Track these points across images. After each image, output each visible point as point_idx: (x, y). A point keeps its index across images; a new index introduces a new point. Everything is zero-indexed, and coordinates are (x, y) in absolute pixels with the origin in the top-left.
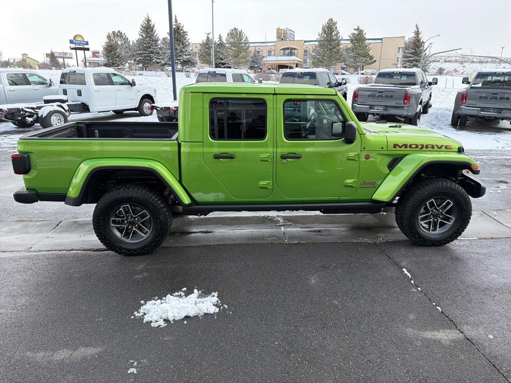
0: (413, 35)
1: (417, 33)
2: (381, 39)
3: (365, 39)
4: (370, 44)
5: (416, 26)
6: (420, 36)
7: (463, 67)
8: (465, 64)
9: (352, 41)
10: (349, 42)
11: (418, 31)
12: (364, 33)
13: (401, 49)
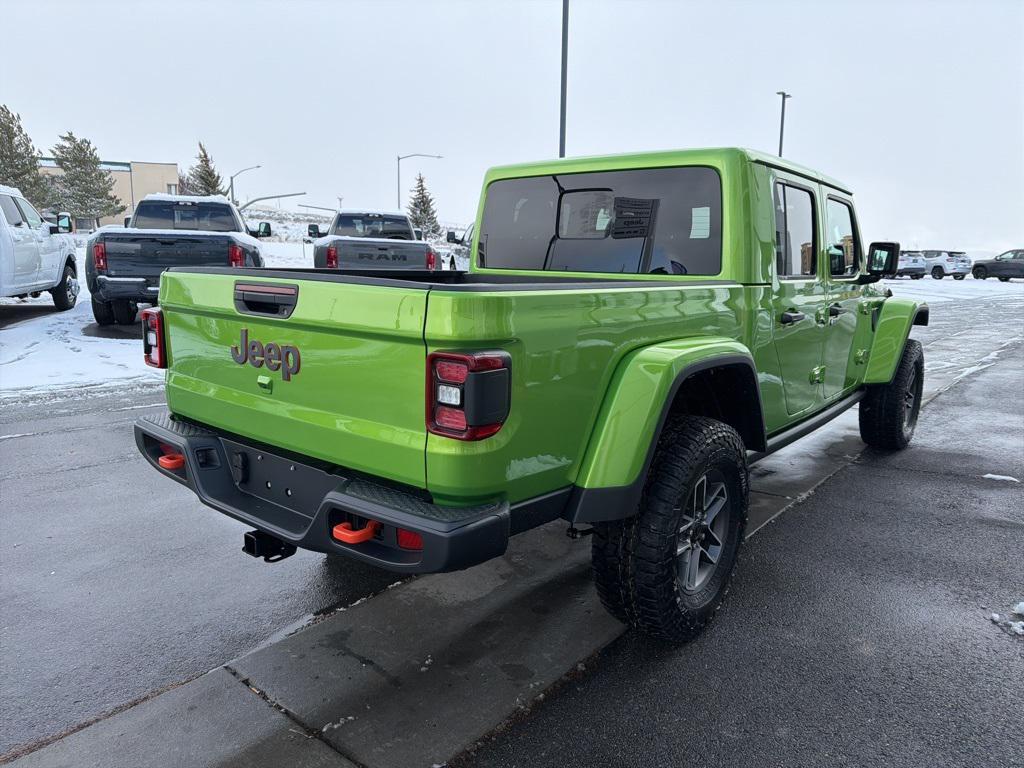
0: (199, 162)
1: (205, 159)
2: (128, 165)
3: (97, 162)
4: (110, 172)
5: (200, 145)
6: (212, 166)
7: (285, 227)
8: (286, 224)
9: (60, 162)
10: (53, 164)
11: (206, 156)
12: (92, 147)
13: (173, 188)
